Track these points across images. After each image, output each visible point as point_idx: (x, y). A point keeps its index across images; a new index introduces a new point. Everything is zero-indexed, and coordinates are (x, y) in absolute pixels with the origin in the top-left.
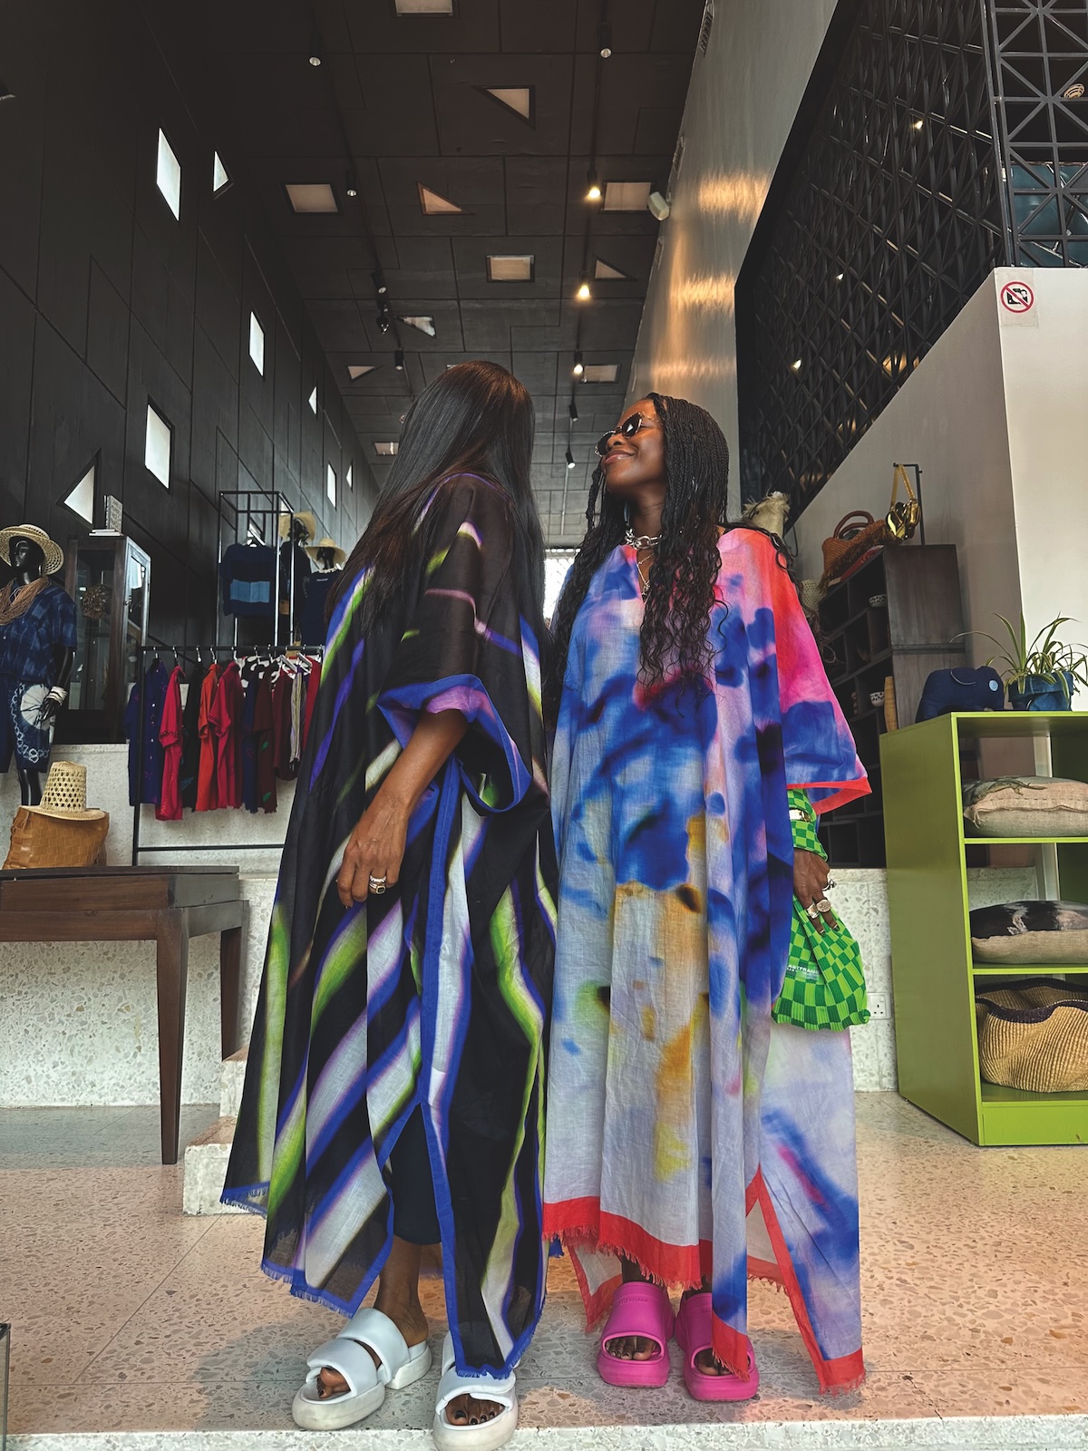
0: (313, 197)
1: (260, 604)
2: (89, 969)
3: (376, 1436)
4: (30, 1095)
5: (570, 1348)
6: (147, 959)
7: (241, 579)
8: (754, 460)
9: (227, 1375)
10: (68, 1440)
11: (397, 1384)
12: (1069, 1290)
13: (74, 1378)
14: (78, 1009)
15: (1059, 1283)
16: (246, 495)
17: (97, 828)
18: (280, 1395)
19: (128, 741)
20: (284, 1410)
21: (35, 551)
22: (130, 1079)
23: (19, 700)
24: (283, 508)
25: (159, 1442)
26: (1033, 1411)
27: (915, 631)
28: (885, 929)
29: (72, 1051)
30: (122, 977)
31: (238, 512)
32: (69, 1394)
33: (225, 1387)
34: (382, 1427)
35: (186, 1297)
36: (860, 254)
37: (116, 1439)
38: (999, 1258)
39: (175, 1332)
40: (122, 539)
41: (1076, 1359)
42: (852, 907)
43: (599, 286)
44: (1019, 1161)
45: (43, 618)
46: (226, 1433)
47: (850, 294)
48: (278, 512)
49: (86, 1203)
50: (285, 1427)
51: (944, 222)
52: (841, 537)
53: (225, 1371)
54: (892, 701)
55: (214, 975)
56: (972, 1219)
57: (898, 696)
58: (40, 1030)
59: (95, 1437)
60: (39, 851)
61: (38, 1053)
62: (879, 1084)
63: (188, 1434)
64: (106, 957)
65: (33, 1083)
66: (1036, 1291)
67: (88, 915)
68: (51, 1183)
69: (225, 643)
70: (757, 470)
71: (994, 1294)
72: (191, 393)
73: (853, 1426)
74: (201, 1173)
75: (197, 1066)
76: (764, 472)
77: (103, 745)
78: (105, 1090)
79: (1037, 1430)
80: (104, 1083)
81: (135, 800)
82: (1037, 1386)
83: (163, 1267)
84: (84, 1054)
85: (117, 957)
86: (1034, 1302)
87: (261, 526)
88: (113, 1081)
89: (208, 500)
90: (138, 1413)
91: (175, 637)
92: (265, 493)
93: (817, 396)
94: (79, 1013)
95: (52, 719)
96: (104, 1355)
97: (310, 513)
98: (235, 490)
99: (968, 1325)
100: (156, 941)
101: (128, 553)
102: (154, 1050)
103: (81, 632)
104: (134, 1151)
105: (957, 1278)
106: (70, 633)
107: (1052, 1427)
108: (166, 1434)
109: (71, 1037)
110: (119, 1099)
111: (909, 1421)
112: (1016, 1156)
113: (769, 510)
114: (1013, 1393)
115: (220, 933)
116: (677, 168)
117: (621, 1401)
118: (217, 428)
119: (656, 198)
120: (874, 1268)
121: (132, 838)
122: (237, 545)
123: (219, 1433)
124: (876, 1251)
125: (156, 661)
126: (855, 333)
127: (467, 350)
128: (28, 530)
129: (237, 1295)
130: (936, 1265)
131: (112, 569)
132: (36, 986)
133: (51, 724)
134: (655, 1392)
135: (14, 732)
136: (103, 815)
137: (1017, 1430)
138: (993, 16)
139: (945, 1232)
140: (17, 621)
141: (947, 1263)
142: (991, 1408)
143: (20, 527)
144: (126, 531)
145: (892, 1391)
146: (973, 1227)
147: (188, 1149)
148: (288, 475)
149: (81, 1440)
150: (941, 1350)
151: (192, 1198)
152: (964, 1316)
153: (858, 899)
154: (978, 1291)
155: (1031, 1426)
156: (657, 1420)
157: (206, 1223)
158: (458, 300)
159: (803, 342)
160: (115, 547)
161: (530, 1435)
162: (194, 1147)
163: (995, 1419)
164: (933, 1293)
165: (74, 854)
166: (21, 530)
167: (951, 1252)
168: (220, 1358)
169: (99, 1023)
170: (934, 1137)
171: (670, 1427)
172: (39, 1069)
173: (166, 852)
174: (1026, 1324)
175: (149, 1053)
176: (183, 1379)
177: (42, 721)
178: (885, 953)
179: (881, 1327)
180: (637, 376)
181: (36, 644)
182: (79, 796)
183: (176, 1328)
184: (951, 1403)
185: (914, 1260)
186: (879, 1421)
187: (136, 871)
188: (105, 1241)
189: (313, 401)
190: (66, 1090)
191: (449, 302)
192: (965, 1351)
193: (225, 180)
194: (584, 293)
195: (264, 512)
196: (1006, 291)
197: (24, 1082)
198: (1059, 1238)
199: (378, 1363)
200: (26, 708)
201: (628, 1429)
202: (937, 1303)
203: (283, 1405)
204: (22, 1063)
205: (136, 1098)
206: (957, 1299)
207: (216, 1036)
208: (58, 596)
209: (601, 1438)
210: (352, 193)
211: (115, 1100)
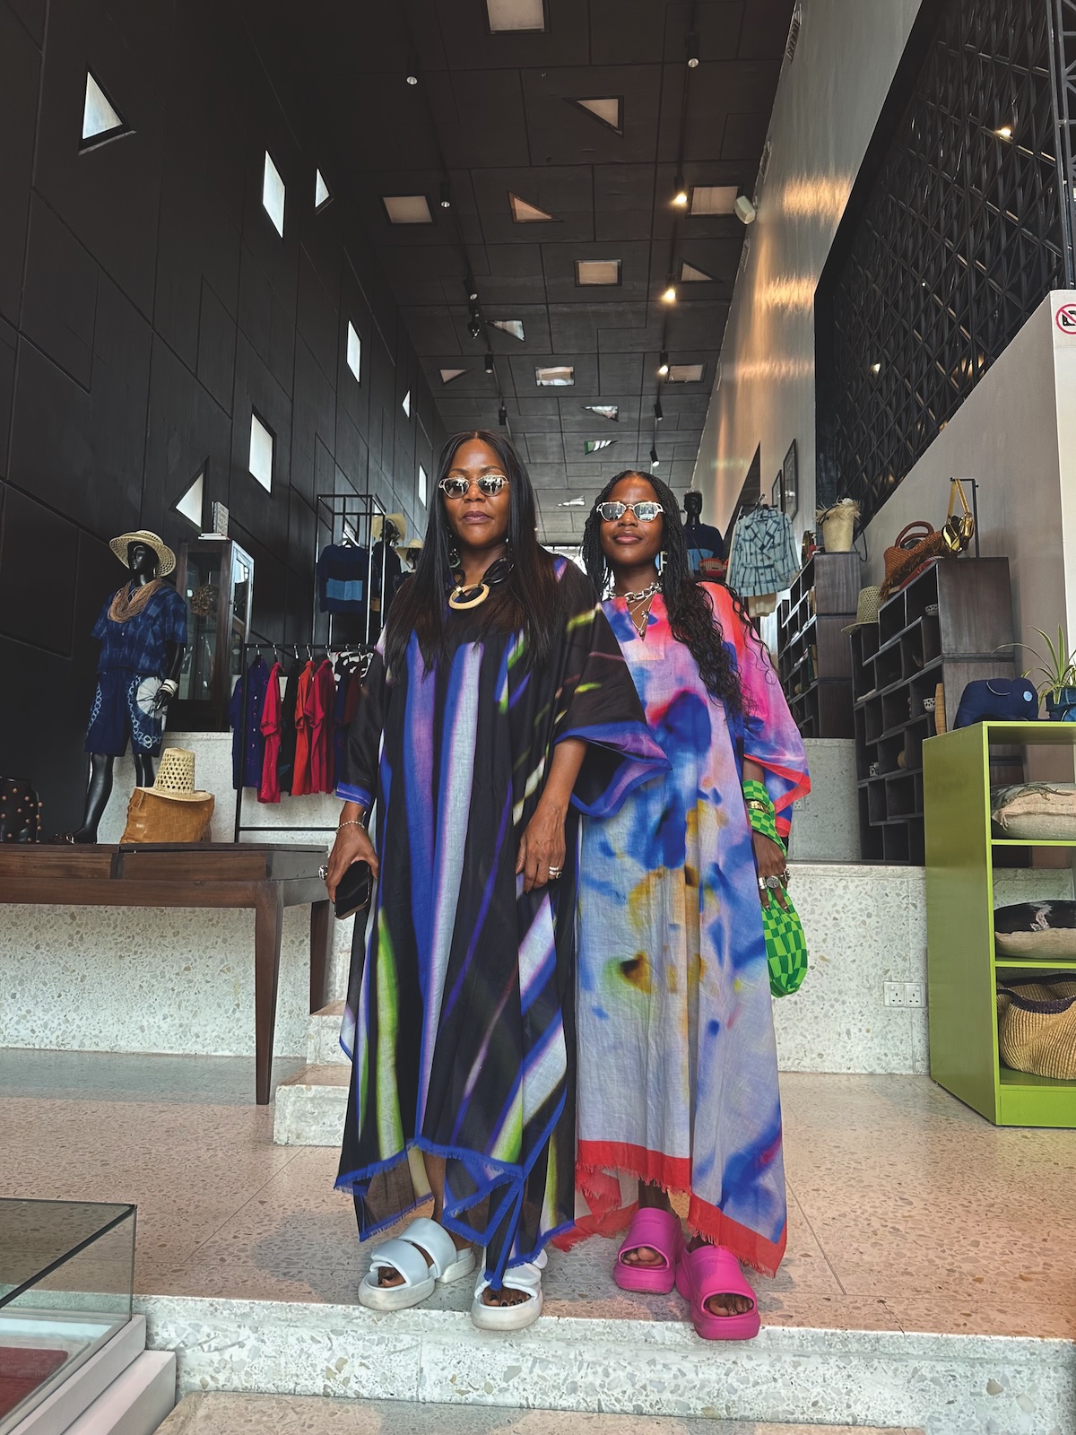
0: (409, 209)
1: (353, 602)
2: (195, 934)
3: (425, 1314)
4: (143, 1043)
5: (593, 1262)
6: (247, 926)
7: (336, 578)
8: (830, 464)
9: (307, 1264)
10: (180, 1302)
11: (445, 1279)
12: (1048, 1245)
13: (184, 1259)
14: (186, 969)
15: (1039, 1239)
16: (342, 499)
17: (204, 808)
18: (350, 1281)
19: (231, 729)
20: (352, 1291)
21: (151, 556)
22: (229, 1032)
23: (135, 691)
24: (377, 511)
25: (251, 1308)
26: (986, 1333)
27: (966, 640)
28: (922, 923)
29: (179, 1006)
30: (225, 941)
31: (334, 514)
32: (180, 1270)
33: (305, 1272)
34: (431, 1308)
35: (275, 1206)
36: (932, 267)
37: (218, 1303)
38: (989, 1216)
39: (266, 1231)
40: (229, 542)
41: (1036, 1297)
42: (892, 901)
43: (686, 290)
44: (1032, 1139)
45: (157, 617)
46: (305, 1304)
47: (922, 306)
48: (372, 514)
49: (192, 1131)
50: (353, 1303)
51: (1009, 241)
52: (902, 546)
53: (306, 1261)
54: (942, 707)
55: (305, 943)
56: (973, 1184)
57: (947, 702)
58: (153, 986)
59: (201, 1300)
60: (153, 827)
61: (150, 1006)
62: (913, 1067)
63: (275, 1303)
64: (210, 923)
65: (146, 1032)
66: (1015, 1244)
67: (198, 885)
68: (163, 1114)
69: (320, 642)
70: (833, 474)
71: (976, 1244)
72: (292, 401)
73: (826, 1334)
74: (289, 1110)
75: (288, 1023)
76: (839, 476)
77: (210, 733)
78: (208, 1041)
79: (987, 1348)
80: (207, 1035)
81: (238, 784)
82: (994, 1315)
83: (256, 1183)
84: (190, 1008)
85: (220, 924)
86: (1012, 1253)
87: (355, 527)
88: (215, 1034)
89: (307, 503)
90: (235, 1286)
91: (275, 633)
92: (361, 496)
93: (890, 404)
94: (186, 972)
95: (164, 709)
96: (208, 1244)
97: (402, 515)
98: (332, 493)
99: (946, 1266)
100: (255, 910)
101: (234, 555)
102: (251, 1007)
103: (190, 628)
104: (233, 1093)
105: (947, 1230)
106: (181, 630)
107: (1001, 1346)
108: (257, 1302)
109: (179, 993)
110: (220, 1049)
111: (875, 1332)
112: (1029, 1135)
113: (838, 516)
114: (971, 1319)
115: (311, 904)
116: (764, 173)
117: (631, 1302)
118: (316, 434)
119: (742, 203)
120: (873, 1218)
121: (235, 818)
122: (333, 546)
123: (299, 1304)
124: (877, 1204)
125: (258, 657)
126: (926, 344)
127: (555, 352)
128: (144, 536)
129: (318, 1207)
130: (931, 1218)
131: (219, 570)
132: (150, 948)
133: (163, 713)
134: (661, 1298)
135: (131, 719)
136: (209, 797)
137: (969, 1347)
138: (1061, 40)
139: (945, 1194)
140: (134, 619)
141: (940, 1217)
142: (949, 1327)
143: (138, 532)
144: (232, 534)
145: (865, 1310)
146: (972, 1191)
147: (278, 1088)
148: (382, 480)
149: (190, 1303)
150: (916, 1284)
151: (281, 1130)
152: (945, 1259)
153: (898, 895)
154: (963, 1241)
155: (982, 1344)
156: (659, 1318)
157: (293, 1152)
158: (547, 304)
159: (878, 351)
160: (221, 549)
161: (551, 1322)
162: (284, 1087)
163: (950, 1336)
164: (922, 1240)
165: (183, 831)
166: (138, 535)
167: (947, 1209)
168: (301, 1251)
169: (204, 982)
170: (956, 1116)
171: (669, 1324)
172: (151, 1020)
173: (264, 832)
174: (999, 1268)
175: (246, 1010)
176: (271, 1265)
177: (156, 711)
178: (922, 946)
179: (868, 1263)
180: (722, 376)
181: (151, 640)
182: (188, 779)
183: (267, 1228)
184: (915, 1322)
185: (910, 1213)
186: (849, 1331)
187: (237, 847)
188: (209, 1161)
189: (406, 405)
190: (174, 1040)
191: (538, 306)
192: (938, 1285)
193: (326, 195)
194: (670, 296)
195: (358, 514)
196: (1061, 313)
197: (138, 1031)
198: (1051, 1204)
199: (429, 1261)
200: (141, 698)
201: (634, 1323)
202: (923, 1248)
203: (351, 1288)
204: (137, 1014)
205: (234, 1049)
206: (941, 1246)
207: (306, 997)
208: (171, 597)
209: (611, 1328)
210: (446, 205)
211: (216, 1051)
